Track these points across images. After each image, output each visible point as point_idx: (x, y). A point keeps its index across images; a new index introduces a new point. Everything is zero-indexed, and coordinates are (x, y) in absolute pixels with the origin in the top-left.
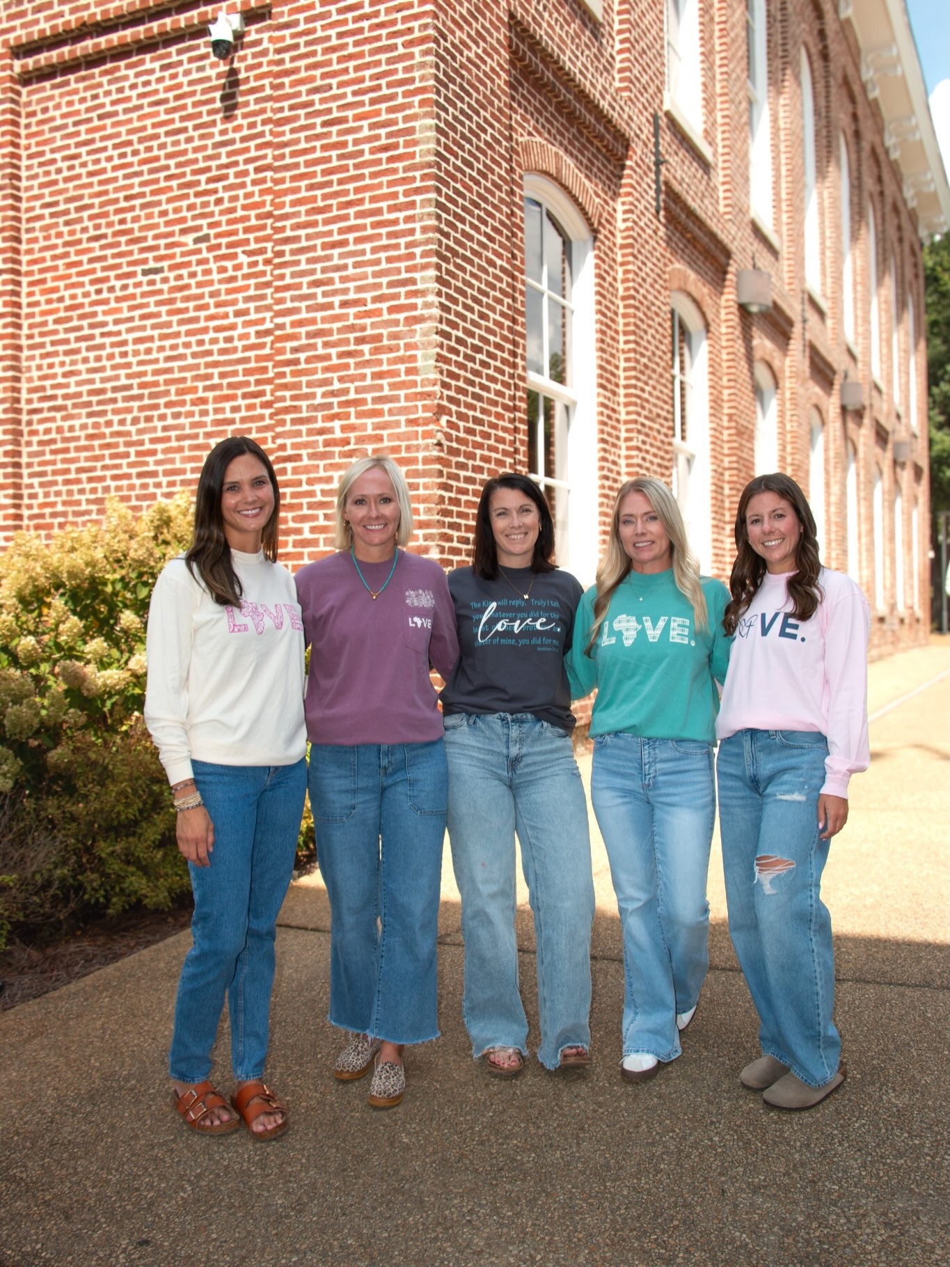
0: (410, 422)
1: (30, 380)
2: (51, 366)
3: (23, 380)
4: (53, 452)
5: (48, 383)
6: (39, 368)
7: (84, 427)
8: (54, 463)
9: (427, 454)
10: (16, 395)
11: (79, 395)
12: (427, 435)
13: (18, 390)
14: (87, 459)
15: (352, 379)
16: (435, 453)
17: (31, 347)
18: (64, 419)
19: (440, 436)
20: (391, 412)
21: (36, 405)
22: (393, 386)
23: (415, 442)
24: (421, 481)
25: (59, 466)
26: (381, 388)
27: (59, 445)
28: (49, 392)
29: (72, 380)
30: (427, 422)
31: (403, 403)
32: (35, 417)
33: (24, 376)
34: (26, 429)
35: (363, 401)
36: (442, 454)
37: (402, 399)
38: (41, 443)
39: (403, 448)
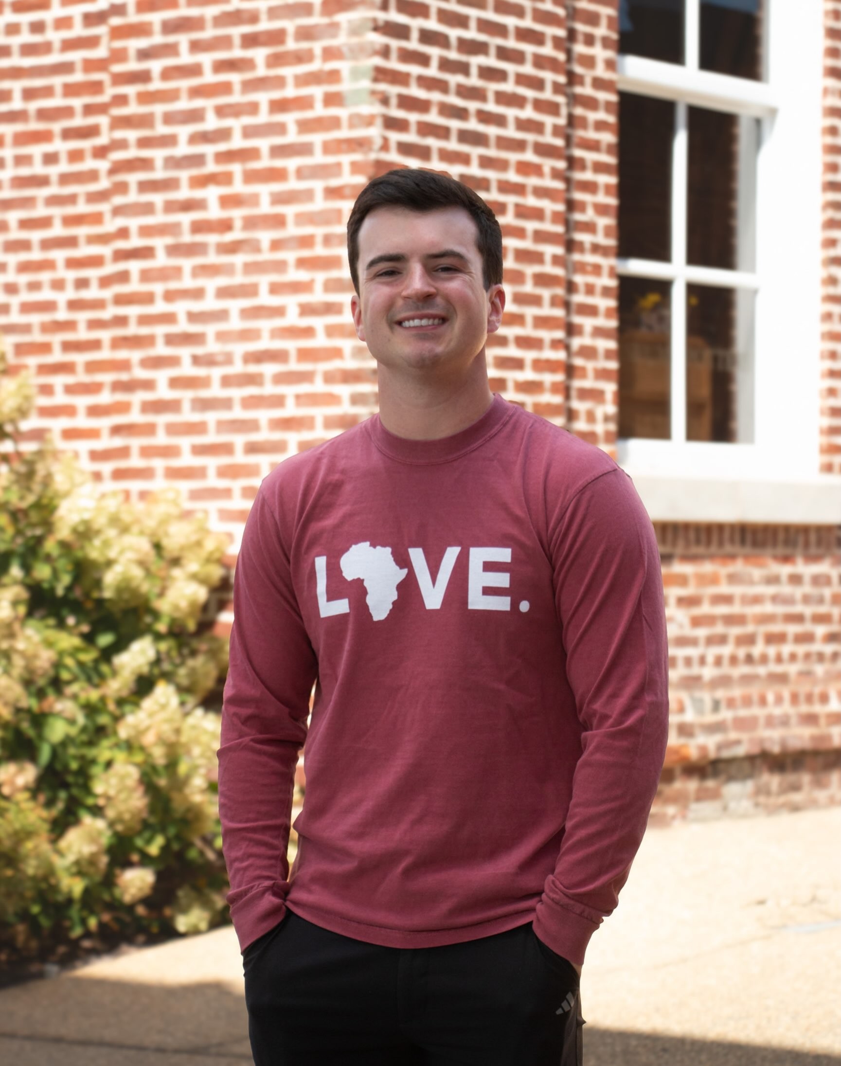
0: (331, 193)
26: (283, 129)
31: (319, 159)
37: (318, 150)
39: (319, 240)
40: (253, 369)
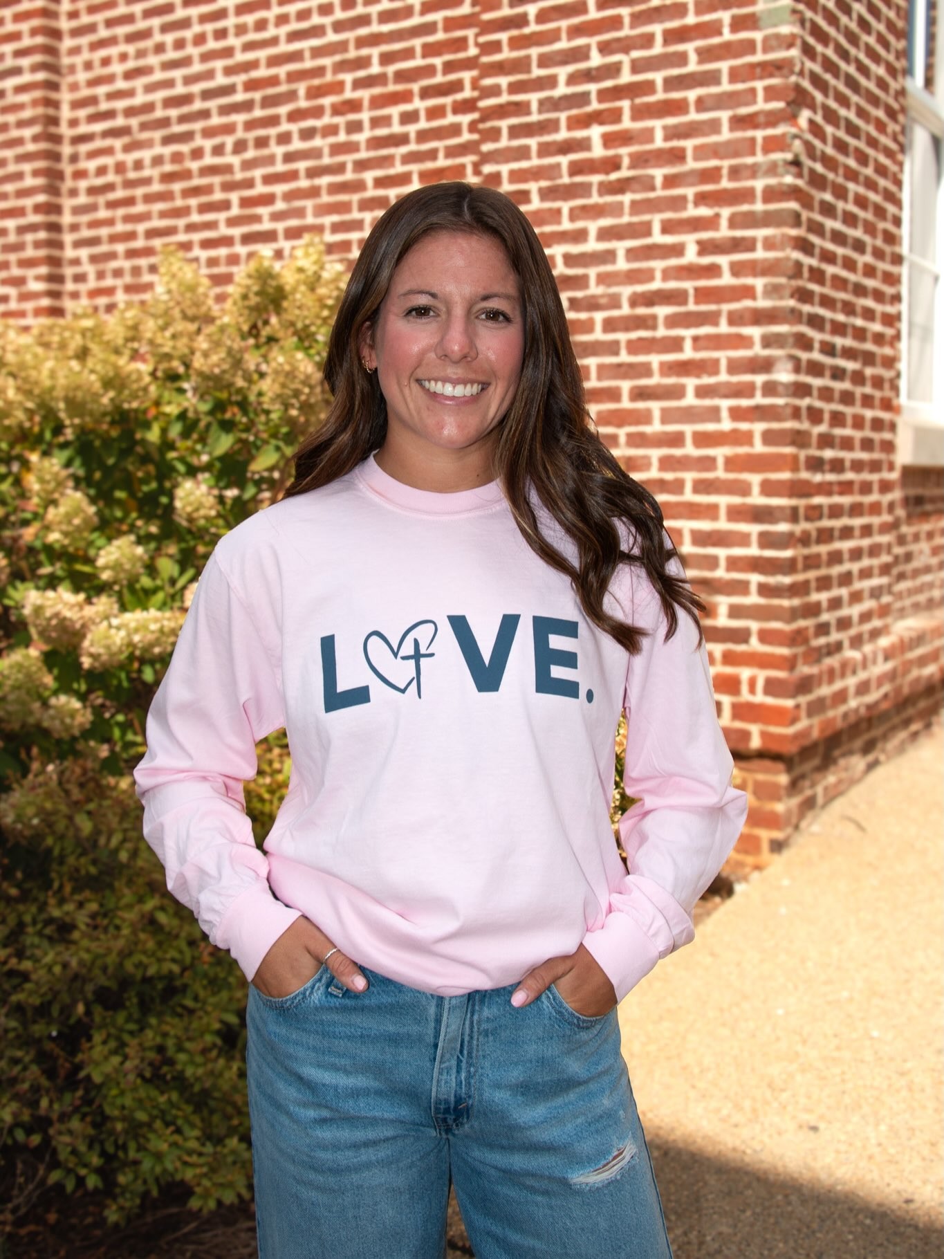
0: (739, 122)
1: (74, 87)
2: (106, 62)
3: (64, 87)
4: (112, 205)
5: (101, 90)
6: (88, 66)
7: (157, 161)
8: (110, 222)
9: (772, 181)
10: (51, 111)
11: (149, 107)
12: (772, 144)
13: (56, 104)
14: (163, 215)
15: (625, 46)
16: (789, 180)
17: (76, 33)
18: (127, 149)
19: (797, 145)
20: (701, 104)
21: (83, 129)
22: (706, 55)
23: (749, 160)
24: (760, 233)
25: (120, 228)
26: (682, 59)
27: (120, 194)
28: (104, 106)
29: (139, 83)
30: (772, 119)
31: (726, 86)
32: (84, 148)
33: (66, 81)
34: (68, 169)
35: (649, 87)
36: (800, 183)
37: (725, 77)
38: (92, 191)
39: (725, 172)
40: (642, 311)
